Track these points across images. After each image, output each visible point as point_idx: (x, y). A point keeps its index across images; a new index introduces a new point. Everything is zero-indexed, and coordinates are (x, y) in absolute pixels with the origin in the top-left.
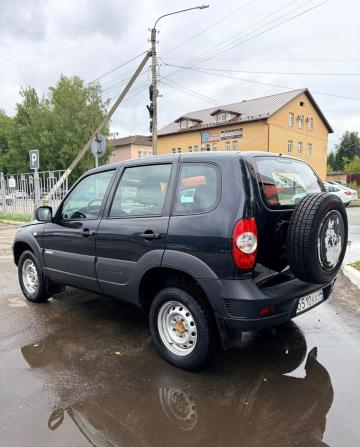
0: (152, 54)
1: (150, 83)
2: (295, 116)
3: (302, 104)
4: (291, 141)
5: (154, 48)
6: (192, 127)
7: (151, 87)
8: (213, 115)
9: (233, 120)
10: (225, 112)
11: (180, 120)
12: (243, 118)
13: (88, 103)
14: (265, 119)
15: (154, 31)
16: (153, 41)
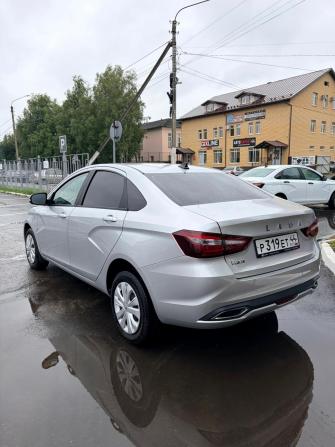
0: (172, 44)
1: (171, 71)
2: (319, 97)
3: (326, 84)
4: (314, 121)
5: (174, 39)
6: (218, 110)
7: (172, 75)
8: (237, 97)
9: (257, 102)
10: (249, 95)
11: (207, 104)
12: (266, 100)
13: (126, 91)
14: (288, 100)
15: (174, 23)
16: (174, 32)
